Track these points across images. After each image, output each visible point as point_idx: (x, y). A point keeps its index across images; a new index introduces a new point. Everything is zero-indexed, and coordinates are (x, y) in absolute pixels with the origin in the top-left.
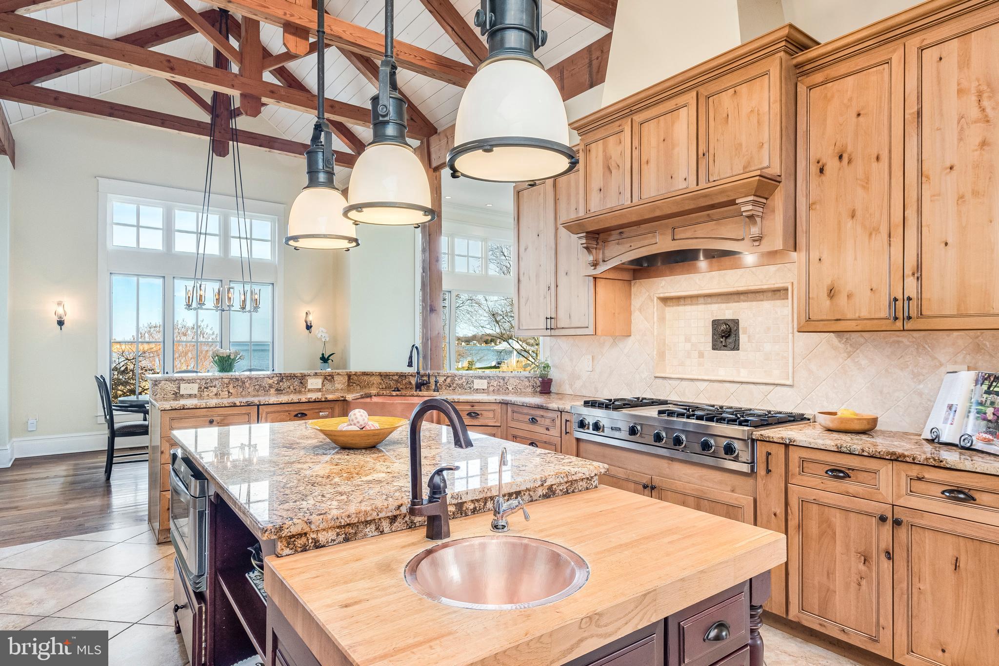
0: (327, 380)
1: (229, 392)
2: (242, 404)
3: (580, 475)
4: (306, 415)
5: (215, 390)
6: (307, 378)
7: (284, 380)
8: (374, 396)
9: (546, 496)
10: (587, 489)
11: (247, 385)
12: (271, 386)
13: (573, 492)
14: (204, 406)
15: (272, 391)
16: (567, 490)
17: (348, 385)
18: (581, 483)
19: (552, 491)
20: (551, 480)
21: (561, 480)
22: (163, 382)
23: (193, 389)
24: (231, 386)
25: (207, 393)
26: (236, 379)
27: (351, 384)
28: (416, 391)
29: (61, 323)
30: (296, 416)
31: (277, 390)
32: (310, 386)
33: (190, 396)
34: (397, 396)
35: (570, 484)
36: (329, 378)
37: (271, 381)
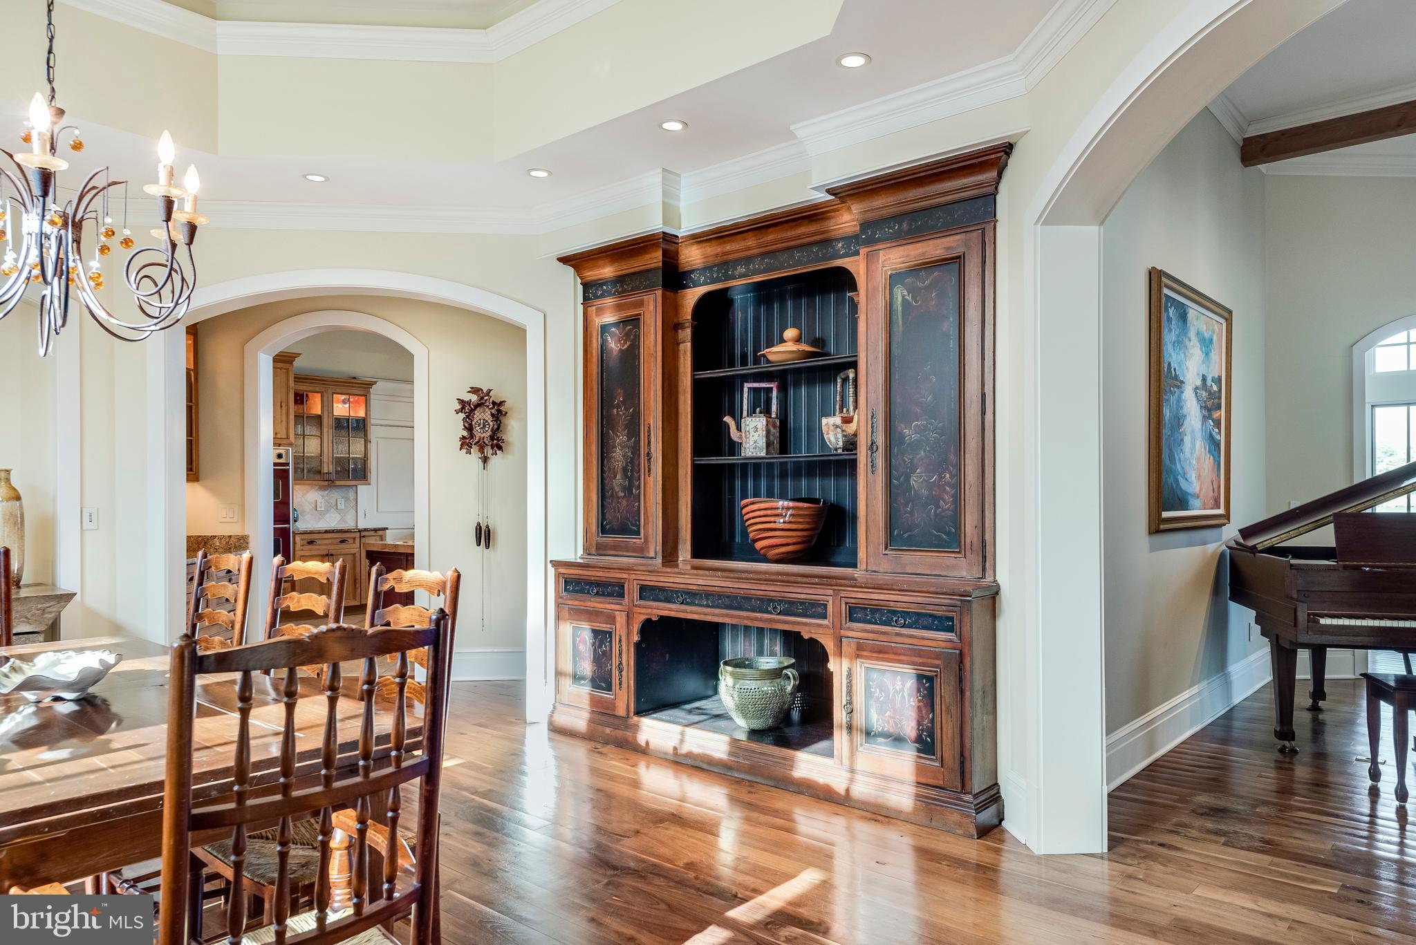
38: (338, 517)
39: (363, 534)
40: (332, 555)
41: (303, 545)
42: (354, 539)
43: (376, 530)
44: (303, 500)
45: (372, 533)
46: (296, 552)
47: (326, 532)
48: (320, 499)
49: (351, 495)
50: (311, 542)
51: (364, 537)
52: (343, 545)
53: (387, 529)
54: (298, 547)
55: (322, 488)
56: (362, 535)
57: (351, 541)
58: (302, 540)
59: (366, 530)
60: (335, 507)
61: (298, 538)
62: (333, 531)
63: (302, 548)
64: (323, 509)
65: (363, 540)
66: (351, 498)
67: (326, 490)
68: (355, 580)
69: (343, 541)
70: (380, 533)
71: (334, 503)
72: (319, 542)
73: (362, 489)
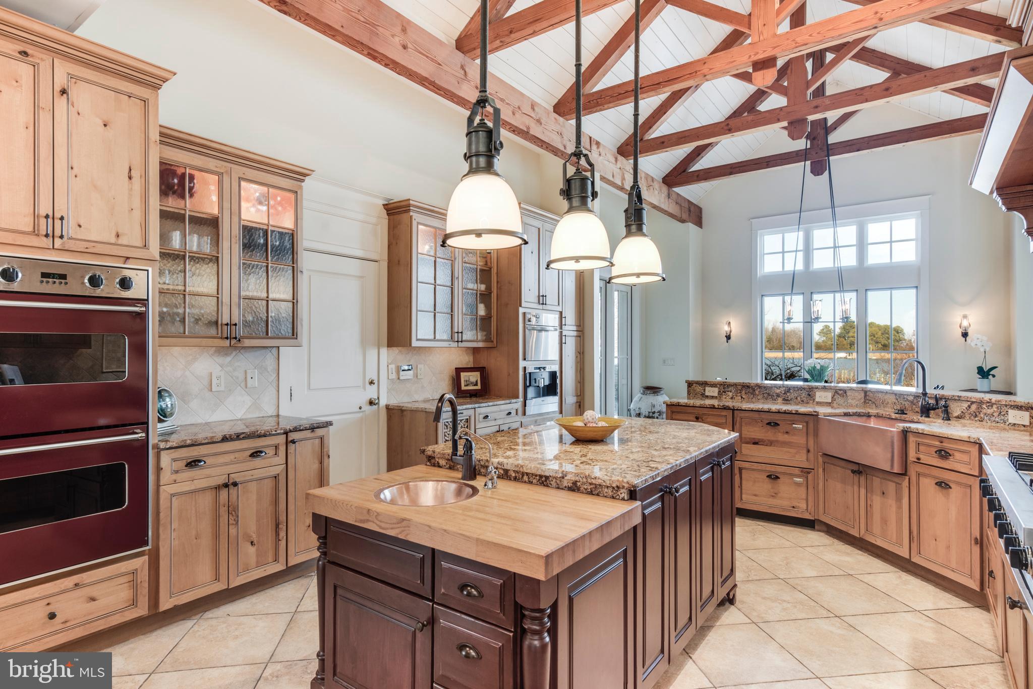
0: (838, 394)
1: (742, 397)
2: (720, 407)
3: (600, 481)
4: (778, 425)
5: (730, 394)
6: (816, 390)
7: (791, 391)
8: (875, 416)
9: (591, 493)
10: (613, 498)
11: (757, 393)
12: (778, 396)
13: (598, 495)
14: (691, 405)
15: (780, 400)
16: (592, 491)
17: (865, 402)
18: (606, 490)
19: (576, 486)
20: (571, 476)
21: (581, 479)
22: (694, 385)
23: (714, 392)
24: (743, 392)
25: (724, 396)
26: (748, 386)
27: (867, 401)
28: (921, 416)
29: (728, 337)
30: (769, 424)
31: (784, 399)
32: (818, 399)
33: (713, 397)
34: (896, 419)
35: (594, 486)
36: (840, 392)
37: (778, 391)
38: (248, 400)
39: (292, 436)
40: (235, 484)
41: (177, 472)
42: (276, 447)
43: (313, 428)
44: (187, 373)
45: (308, 434)
46: (162, 488)
47: (225, 439)
48: (217, 371)
49: (269, 360)
50: (193, 464)
51: (293, 442)
52: (257, 462)
53: (329, 424)
54: (166, 477)
55: (221, 351)
56: (290, 439)
57: (271, 451)
58: (175, 460)
59: (296, 430)
60: (243, 384)
61: (166, 459)
62: (238, 437)
63: (174, 477)
64: (222, 388)
65: (292, 447)
66: (270, 368)
67: (227, 355)
68: (277, 526)
69: (256, 454)
70: (320, 432)
71: (241, 376)
72: (209, 461)
73: (287, 352)
